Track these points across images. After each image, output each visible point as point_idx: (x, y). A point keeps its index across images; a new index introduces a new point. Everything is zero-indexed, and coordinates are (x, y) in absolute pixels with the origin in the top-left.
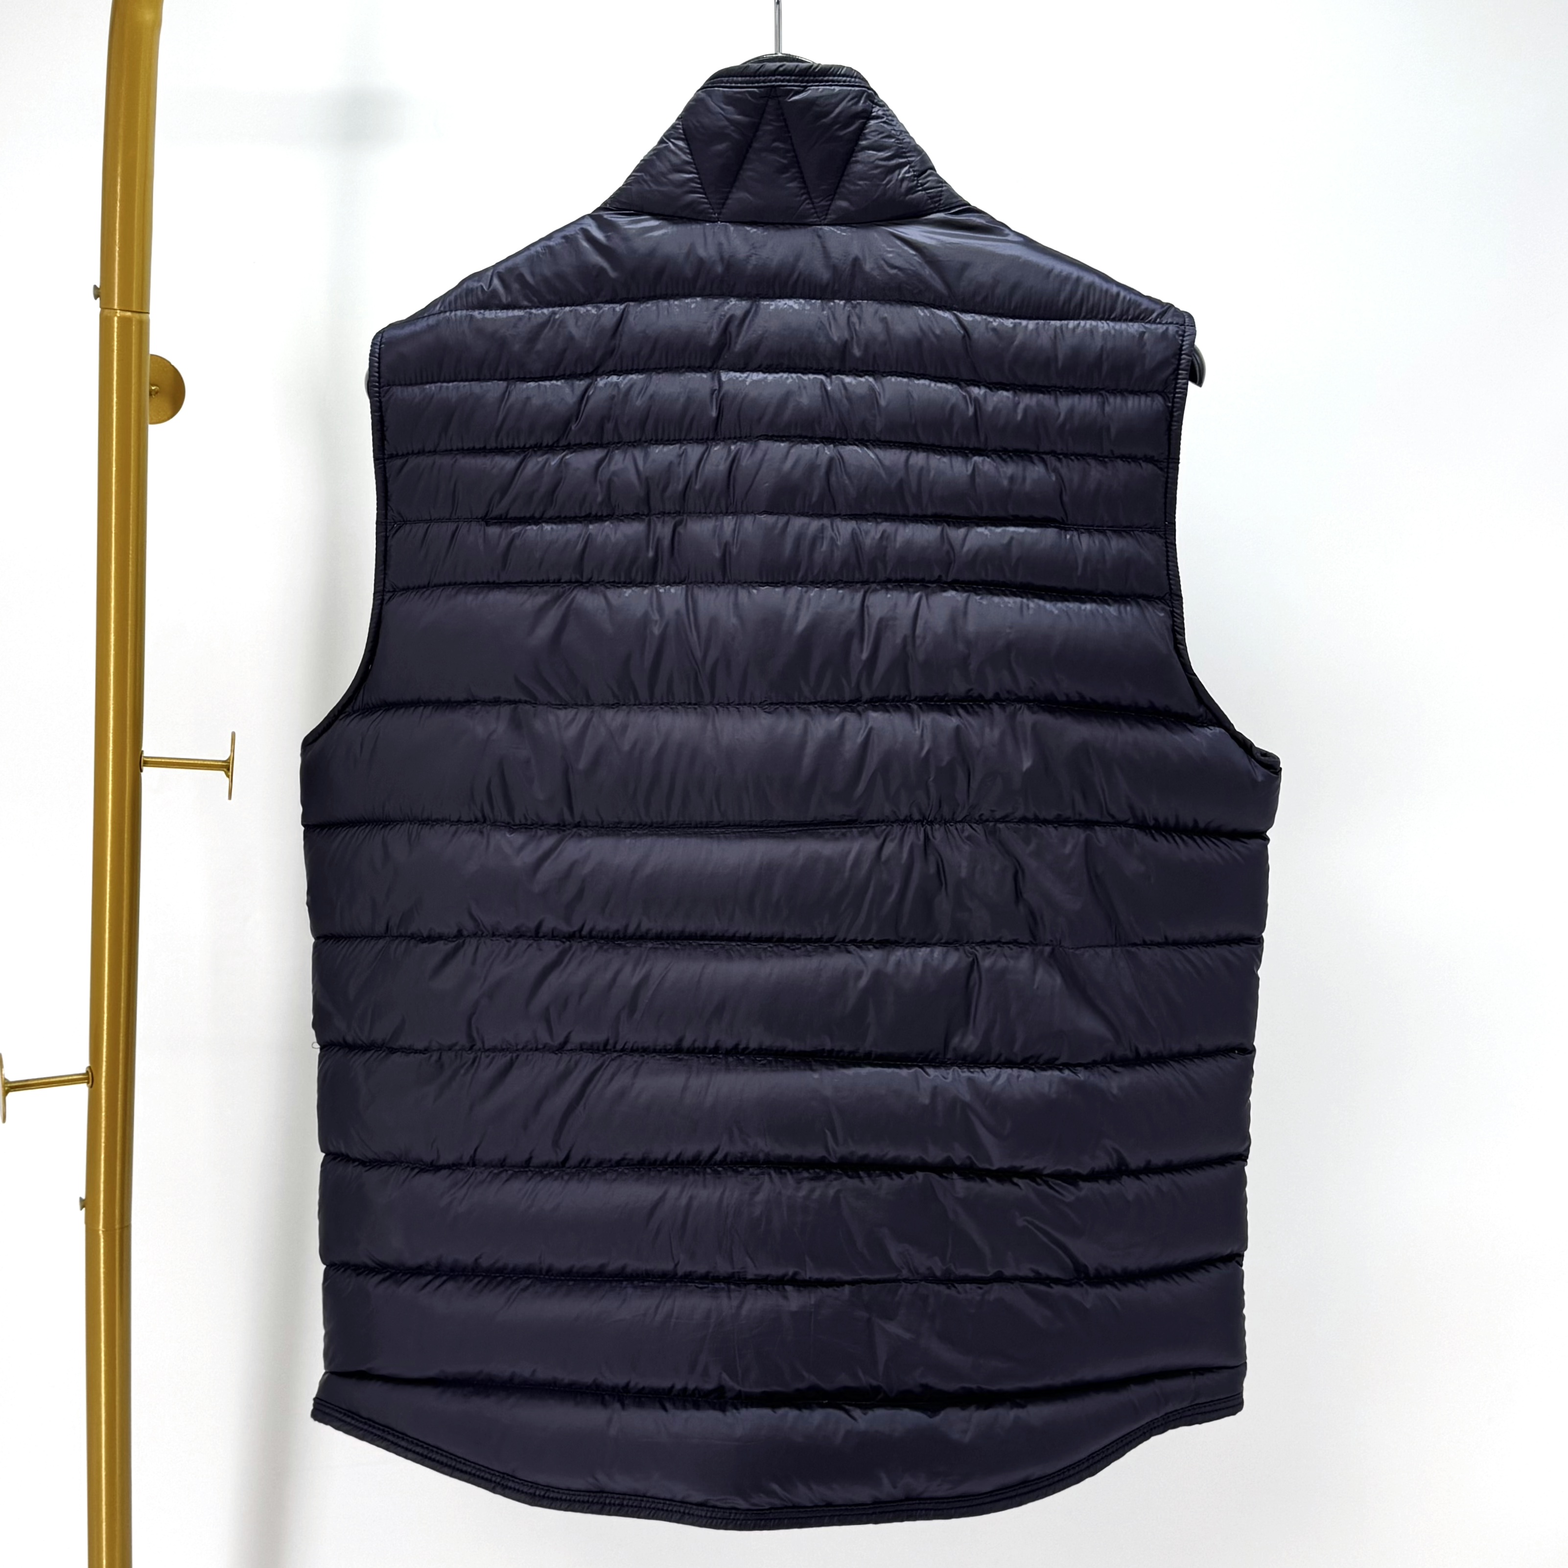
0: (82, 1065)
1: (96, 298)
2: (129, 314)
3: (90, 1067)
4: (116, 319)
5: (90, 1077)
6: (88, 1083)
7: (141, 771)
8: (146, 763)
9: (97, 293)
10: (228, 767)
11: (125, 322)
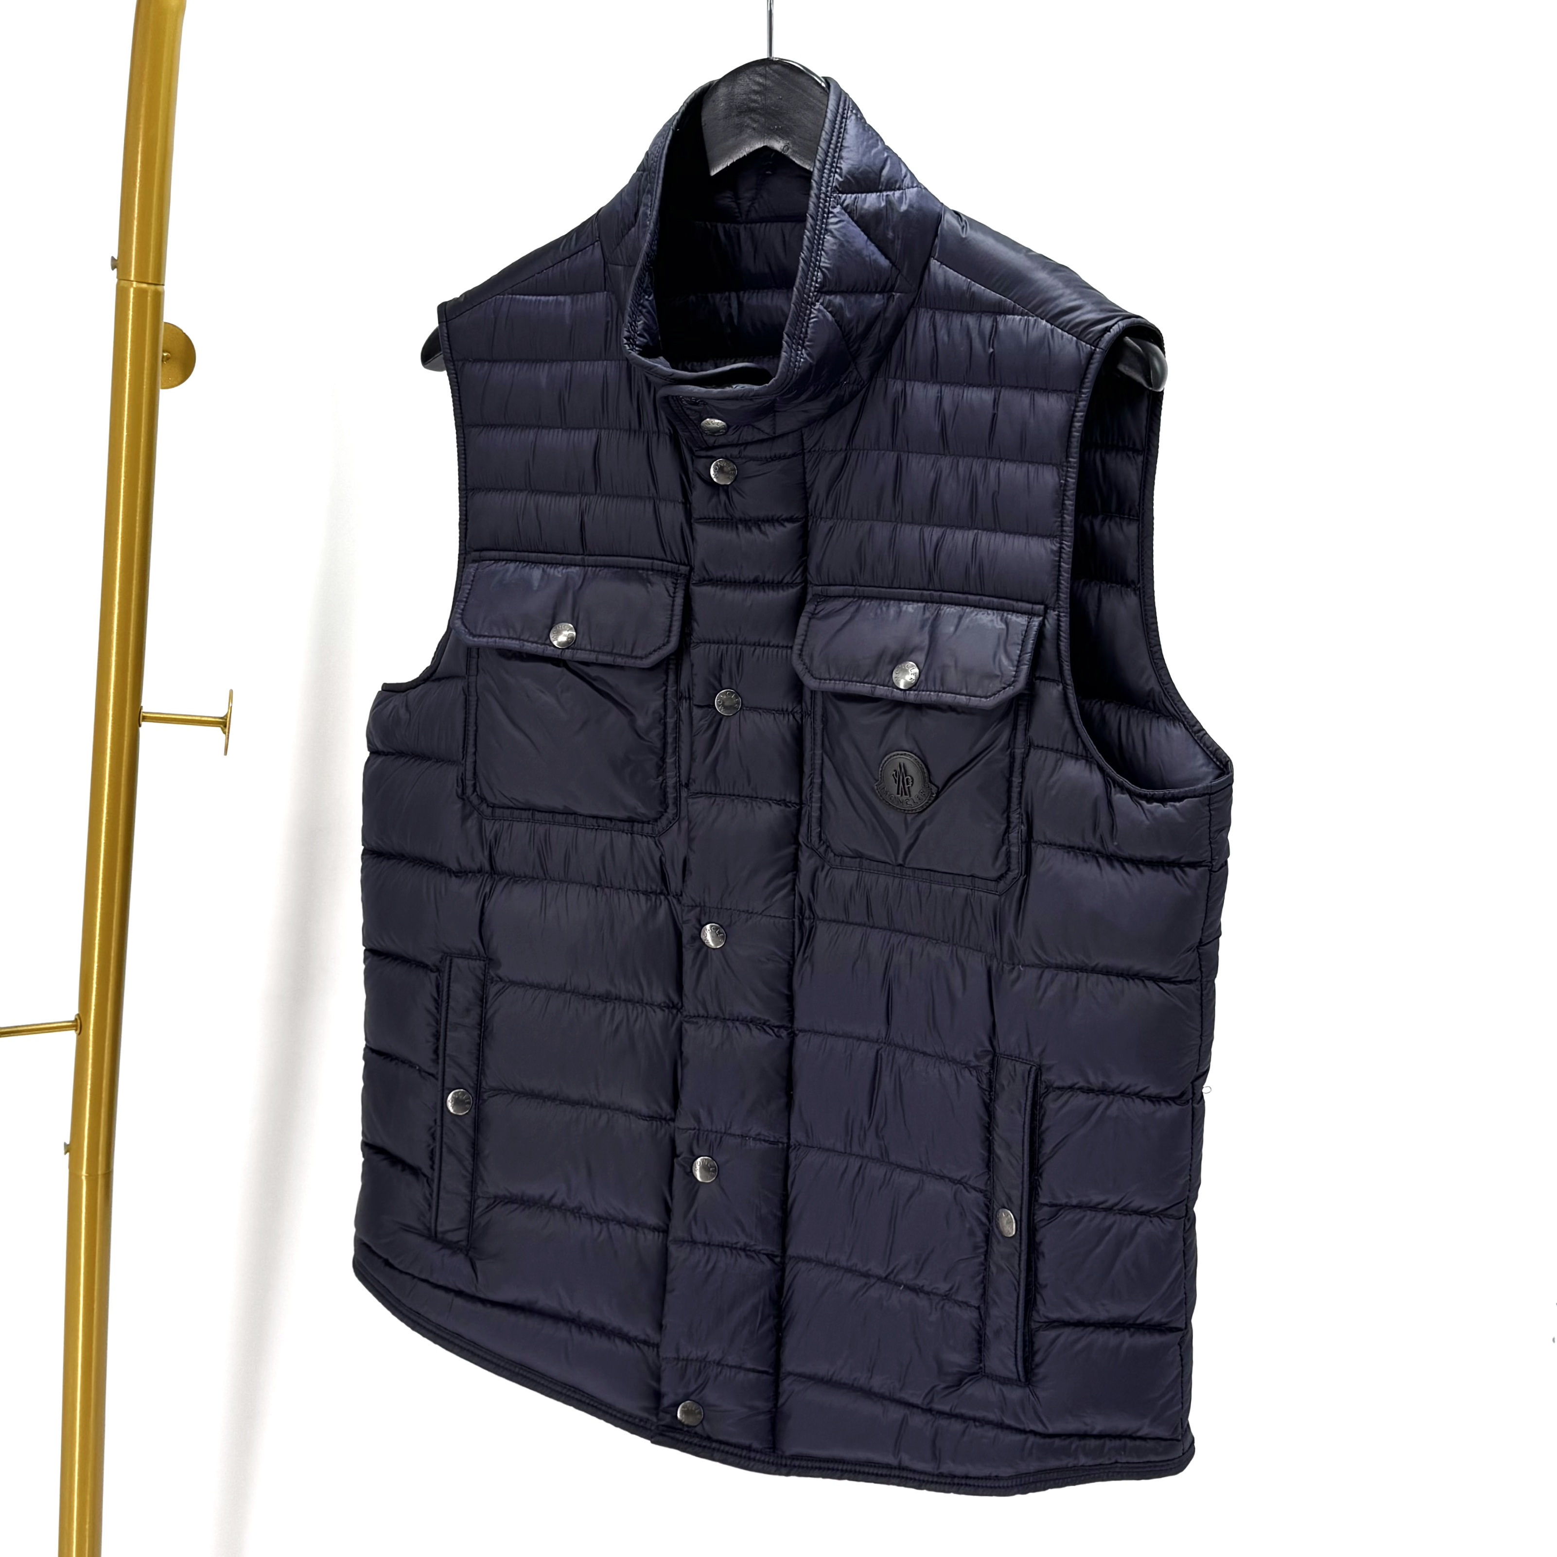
1: (113, 268)
2: (144, 286)
3: (78, 1015)
4: (132, 290)
5: (78, 1025)
6: (75, 1030)
7: (140, 726)
8: (145, 719)
9: (115, 264)
10: (223, 723)
11: (141, 294)
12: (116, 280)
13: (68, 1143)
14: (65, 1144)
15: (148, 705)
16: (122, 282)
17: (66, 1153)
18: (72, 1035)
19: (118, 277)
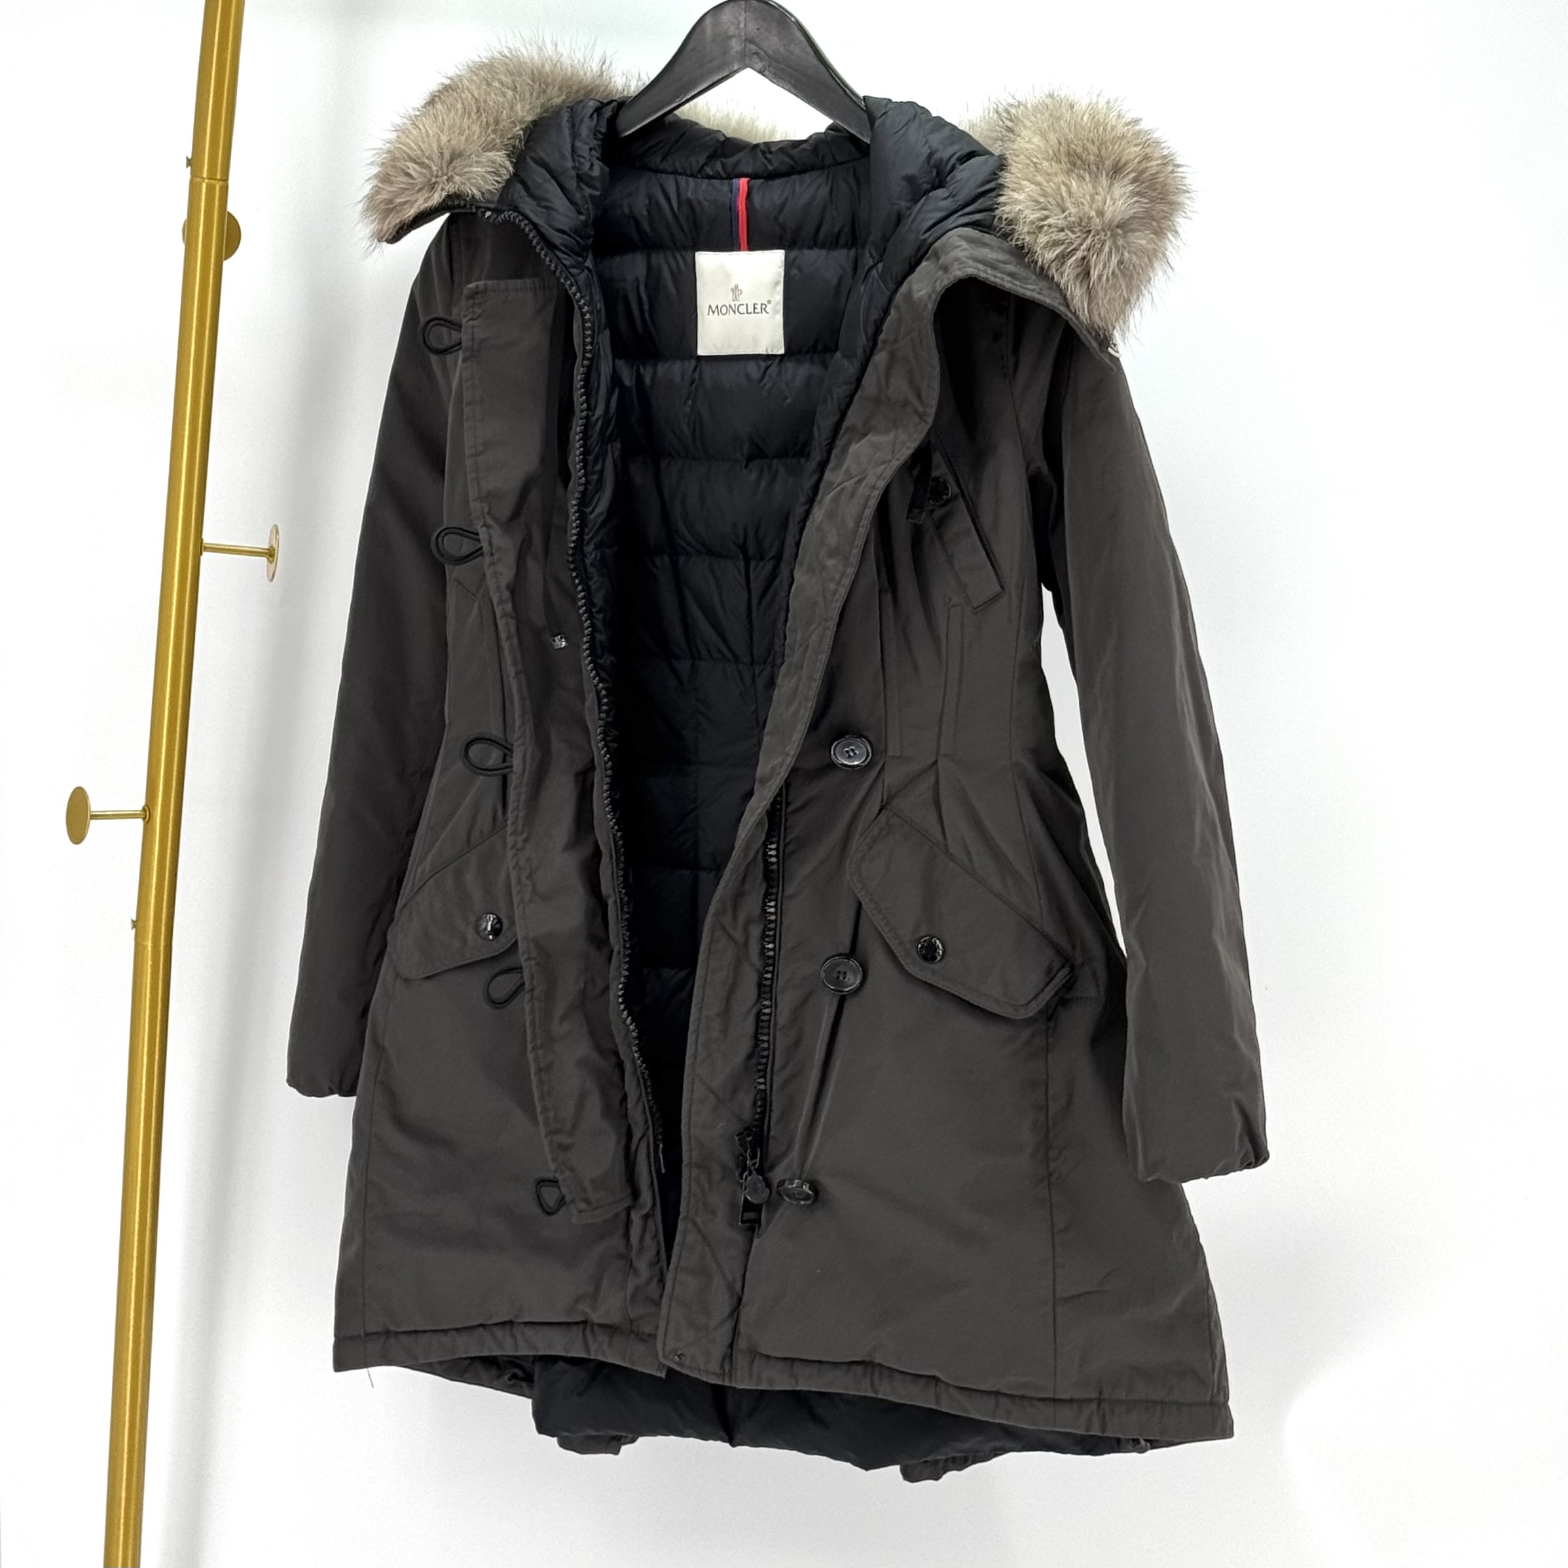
2: (213, 182)
3: (145, 806)
4: (203, 187)
5: (146, 814)
6: (144, 819)
7: (201, 554)
8: (206, 549)
9: (189, 162)
10: (270, 554)
11: (211, 189)
12: (189, 177)
13: (134, 919)
14: (132, 921)
15: (208, 537)
16: (195, 179)
17: (132, 928)
18: (139, 823)
19: (191, 174)
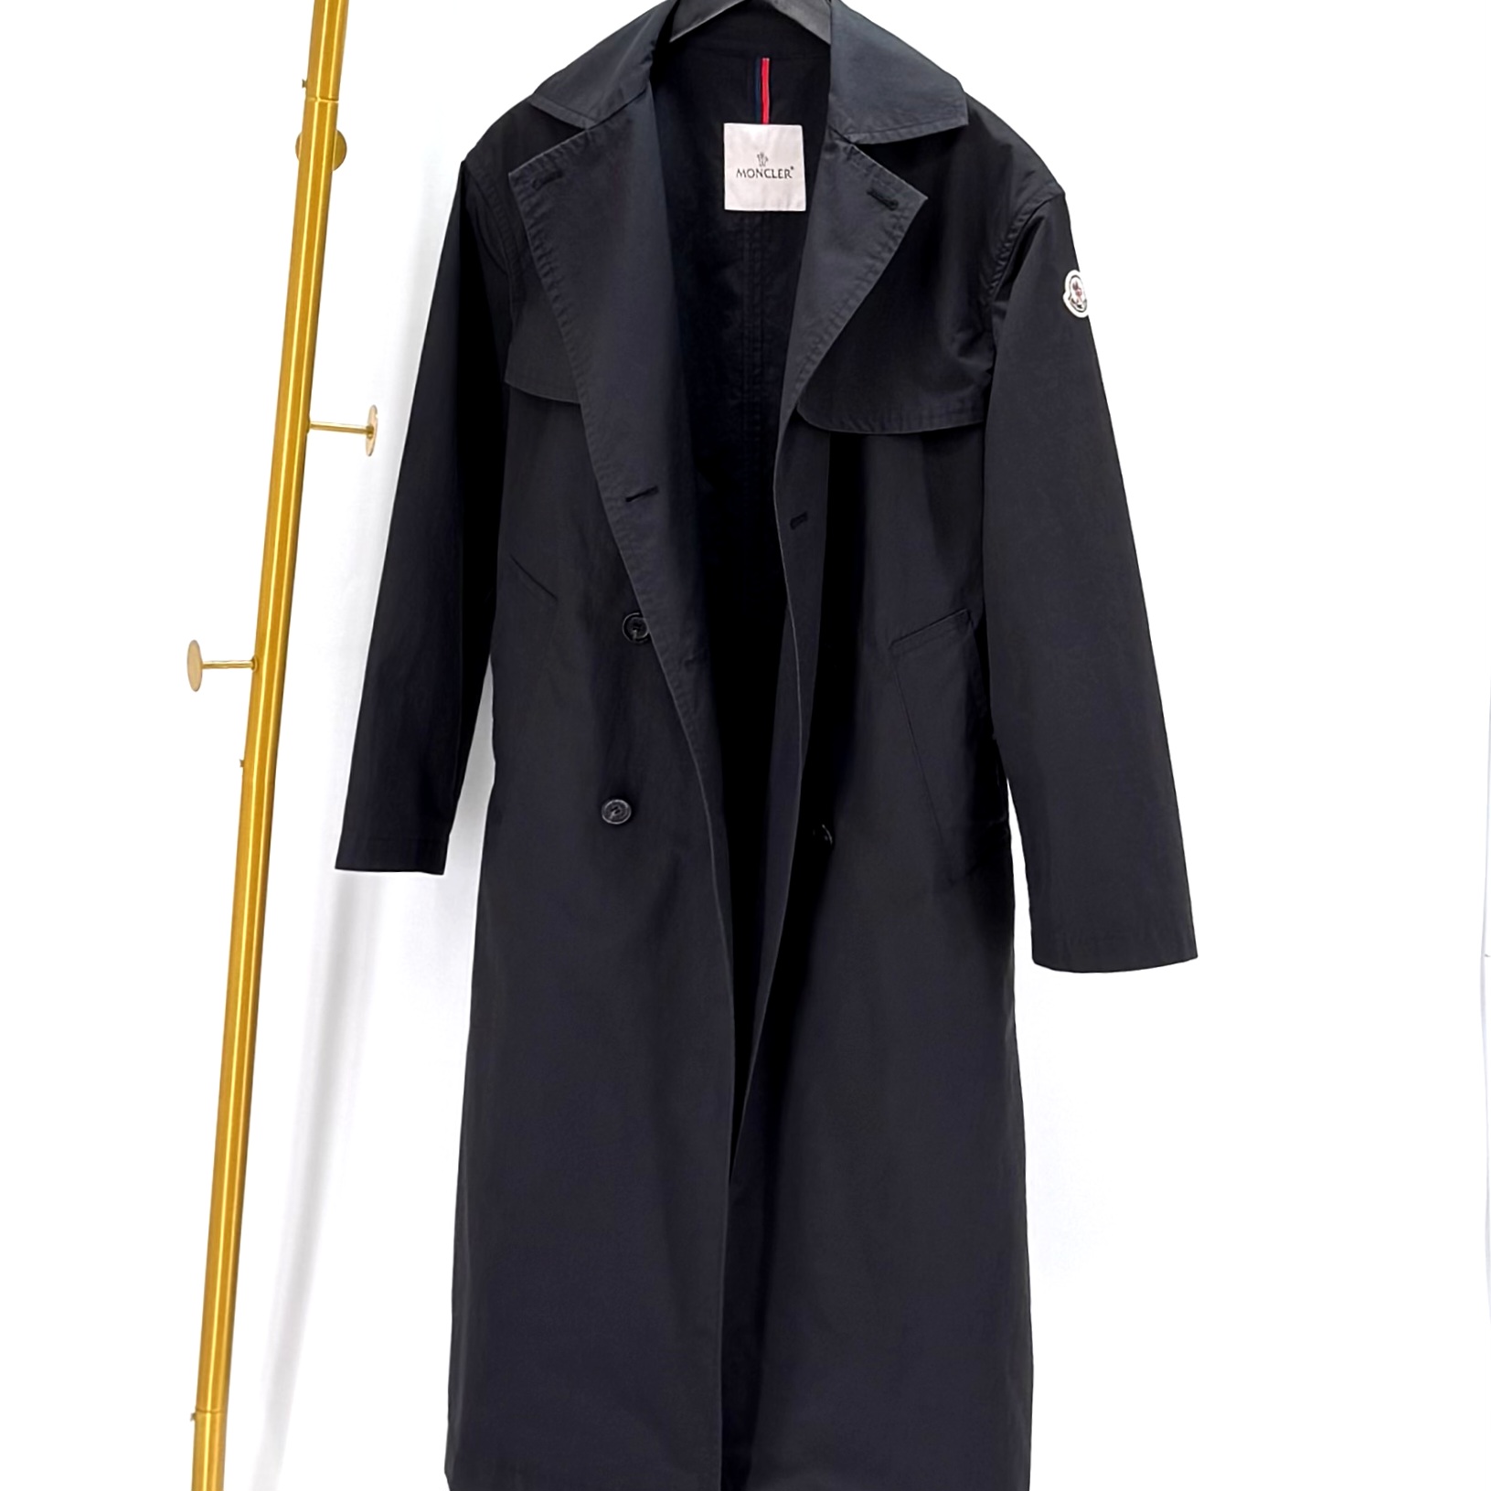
0: (248, 654)
1: (304, 86)
2: (325, 101)
3: (255, 655)
4: (317, 105)
5: (255, 663)
6: (253, 668)
7: (308, 431)
8: (314, 426)
9: (304, 84)
11: (323, 106)
12: (304, 97)
13: (243, 758)
14: (241, 760)
16: (310, 98)
17: (241, 767)
19: (306, 94)
